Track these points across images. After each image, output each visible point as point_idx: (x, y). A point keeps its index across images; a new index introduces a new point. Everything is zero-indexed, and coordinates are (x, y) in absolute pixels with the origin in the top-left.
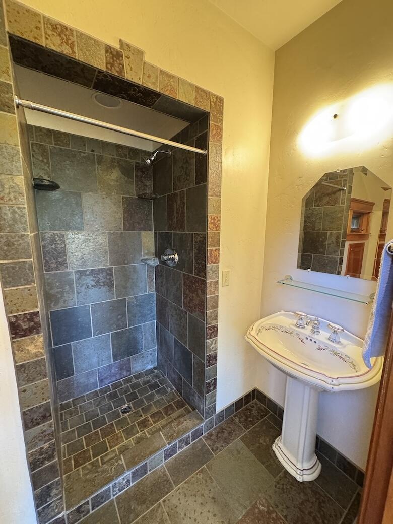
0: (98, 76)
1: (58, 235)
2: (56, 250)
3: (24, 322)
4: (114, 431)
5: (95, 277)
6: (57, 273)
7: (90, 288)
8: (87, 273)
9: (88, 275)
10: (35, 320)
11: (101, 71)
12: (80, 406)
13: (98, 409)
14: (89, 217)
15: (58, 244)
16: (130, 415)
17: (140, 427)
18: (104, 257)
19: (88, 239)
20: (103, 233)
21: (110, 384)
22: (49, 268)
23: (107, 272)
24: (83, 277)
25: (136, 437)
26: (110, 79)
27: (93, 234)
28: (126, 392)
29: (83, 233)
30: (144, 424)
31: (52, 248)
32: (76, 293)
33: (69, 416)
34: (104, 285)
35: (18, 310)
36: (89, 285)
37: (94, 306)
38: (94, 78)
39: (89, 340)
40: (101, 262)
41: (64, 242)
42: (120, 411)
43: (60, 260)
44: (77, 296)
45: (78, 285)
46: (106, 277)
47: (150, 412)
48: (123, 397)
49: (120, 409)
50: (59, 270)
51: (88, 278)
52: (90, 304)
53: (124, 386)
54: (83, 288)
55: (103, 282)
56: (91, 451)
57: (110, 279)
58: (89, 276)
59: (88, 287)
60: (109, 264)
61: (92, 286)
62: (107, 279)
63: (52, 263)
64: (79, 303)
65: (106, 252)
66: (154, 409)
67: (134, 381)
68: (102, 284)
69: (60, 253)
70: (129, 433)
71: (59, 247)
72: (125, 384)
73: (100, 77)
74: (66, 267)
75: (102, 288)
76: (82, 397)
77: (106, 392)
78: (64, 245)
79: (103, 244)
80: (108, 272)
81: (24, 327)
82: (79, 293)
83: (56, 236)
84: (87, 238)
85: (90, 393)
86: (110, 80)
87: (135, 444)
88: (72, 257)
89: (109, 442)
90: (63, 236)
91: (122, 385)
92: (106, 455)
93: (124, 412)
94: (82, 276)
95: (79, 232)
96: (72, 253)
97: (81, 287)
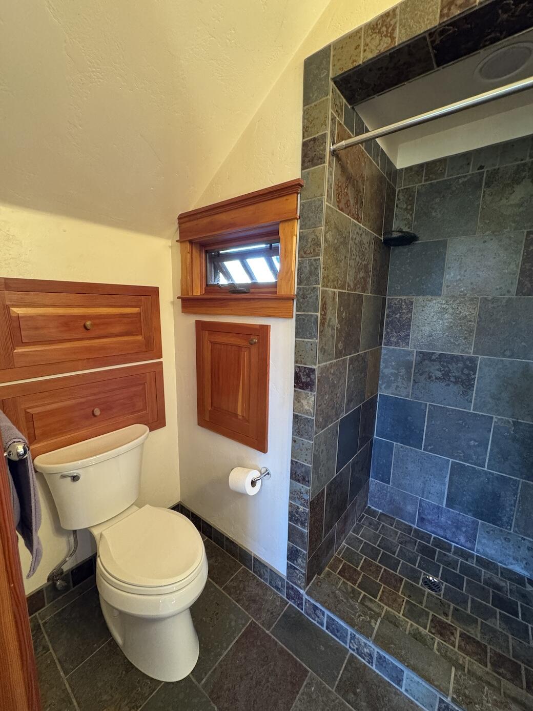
0: (433, 42)
1: (405, 302)
2: (399, 321)
3: (304, 375)
4: (397, 589)
5: (444, 367)
6: (396, 350)
7: (432, 381)
8: (434, 357)
9: (434, 361)
10: (311, 376)
11: (433, 31)
12: (383, 525)
13: (399, 547)
14: (452, 275)
15: (404, 313)
16: (432, 595)
17: (433, 625)
18: (466, 338)
19: (444, 308)
20: (472, 300)
21: (433, 535)
22: (388, 342)
23: (465, 364)
24: (427, 362)
25: (418, 628)
26: (452, 30)
27: (454, 301)
28: (448, 564)
29: (439, 299)
30: (442, 630)
31: (396, 318)
32: (412, 382)
33: (368, 524)
34: (456, 383)
35: (301, 361)
36: (433, 375)
37: (432, 408)
38: (431, 50)
39: (416, 452)
40: (459, 345)
41: (410, 311)
42: (422, 577)
43: (402, 334)
44: (413, 386)
45: (417, 371)
46: (462, 372)
47: (465, 627)
48: (439, 566)
49: (424, 574)
50: (399, 346)
51: (433, 365)
52: (428, 403)
53: (451, 554)
54: (423, 377)
55: (455, 377)
56: (361, 577)
57: (468, 375)
58: (434, 363)
59: (430, 377)
60: (472, 351)
61: (436, 378)
62: (463, 373)
63: (393, 336)
64: (414, 395)
65: (472, 331)
66: (476, 633)
67: (473, 563)
68: (452, 379)
69: (403, 325)
70: (413, 613)
71: (405, 317)
72: (455, 553)
73: (437, 42)
74: (407, 344)
75: (451, 385)
76: (392, 518)
77: (422, 538)
78: (410, 315)
79: (468, 317)
80: (468, 363)
81: (303, 380)
82: (416, 382)
83: (404, 303)
84: (444, 306)
85: (403, 523)
86: (455, 32)
87: (410, 633)
88: (417, 331)
89: (383, 591)
90: (412, 303)
91: (449, 551)
92: (371, 600)
93: (427, 583)
94: (425, 360)
95: (433, 297)
96: (418, 327)
97: (421, 375)
